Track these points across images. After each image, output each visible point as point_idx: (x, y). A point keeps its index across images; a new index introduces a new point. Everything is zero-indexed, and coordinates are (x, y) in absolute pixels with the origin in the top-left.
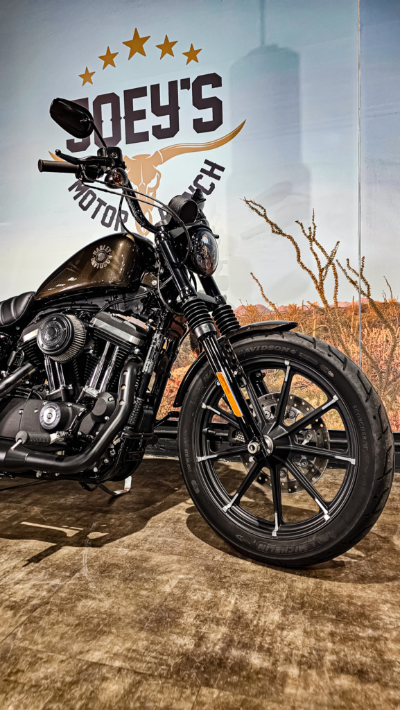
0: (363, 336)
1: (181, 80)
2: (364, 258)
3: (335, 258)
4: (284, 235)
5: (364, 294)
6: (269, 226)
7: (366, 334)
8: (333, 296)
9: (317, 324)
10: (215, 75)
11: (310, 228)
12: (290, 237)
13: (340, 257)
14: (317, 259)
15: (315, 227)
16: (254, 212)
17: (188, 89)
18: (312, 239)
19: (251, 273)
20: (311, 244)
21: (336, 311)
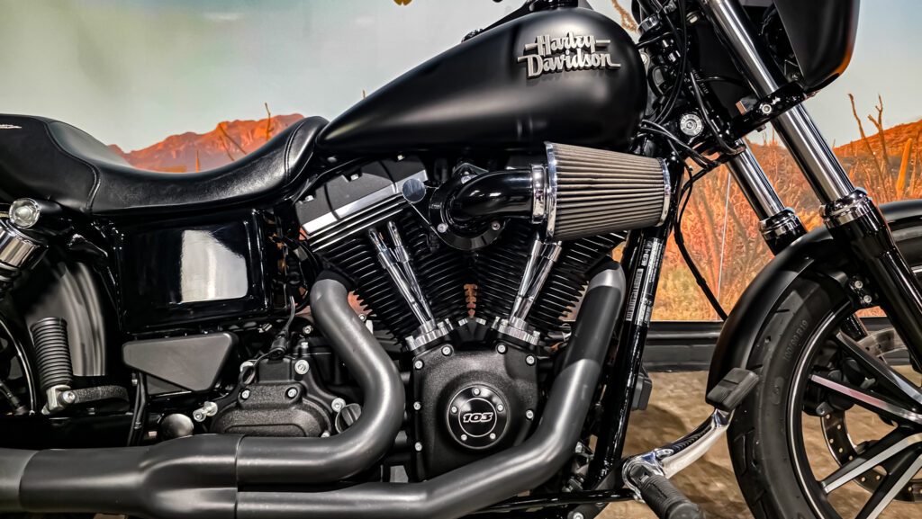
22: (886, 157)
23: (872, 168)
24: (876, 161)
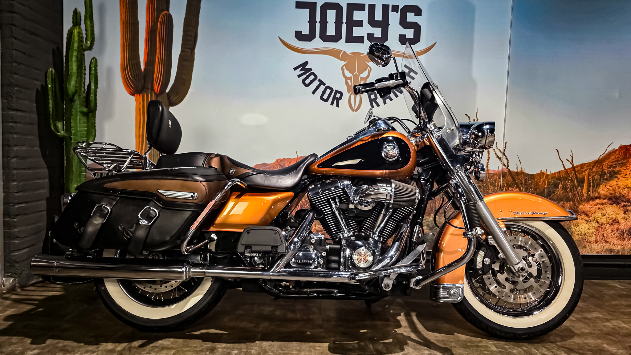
1: (392, 5)
2: (506, 143)
5: (505, 166)
10: (417, 7)
11: (474, 120)
17: (397, 12)
22: (577, 178)
23: (570, 183)
24: (572, 179)
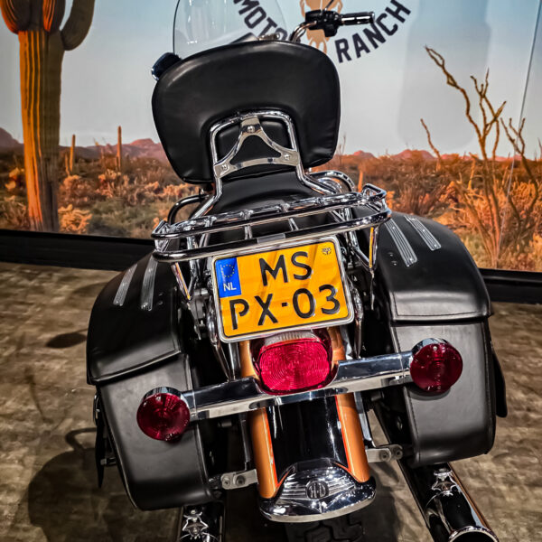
0: (512, 188)
2: (524, 119)
3: (501, 116)
4: (458, 88)
5: (519, 152)
6: (445, 77)
7: (514, 186)
8: (492, 150)
9: (474, 174)
11: (482, 85)
12: (463, 91)
13: (504, 116)
14: (484, 114)
15: (487, 85)
16: (433, 61)
18: (482, 95)
19: (422, 120)
20: (481, 100)
21: (493, 164)
